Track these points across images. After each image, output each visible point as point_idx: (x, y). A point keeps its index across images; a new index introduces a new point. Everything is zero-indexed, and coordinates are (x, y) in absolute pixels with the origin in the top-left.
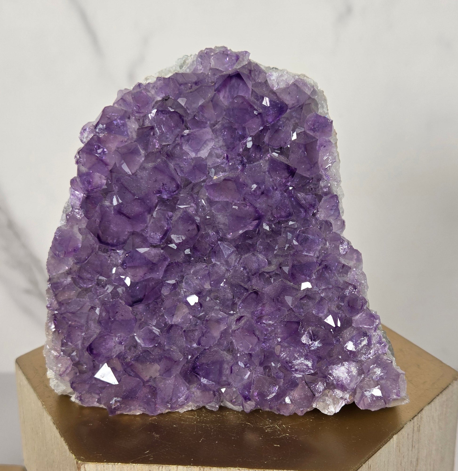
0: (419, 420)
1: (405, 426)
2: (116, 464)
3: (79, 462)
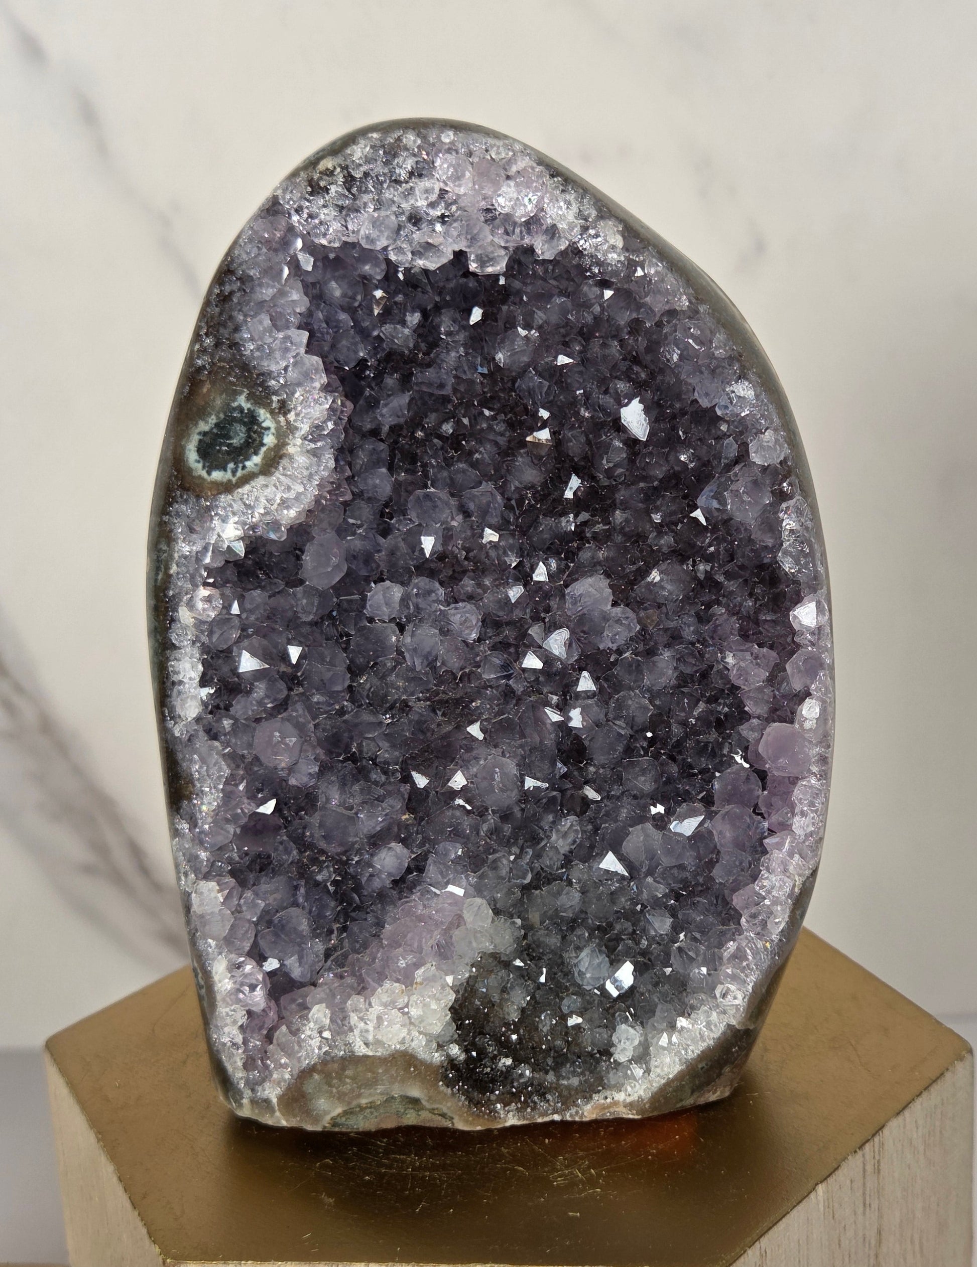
0: (876, 1150)
1: (844, 1165)
2: (243, 1262)
3: (169, 1260)
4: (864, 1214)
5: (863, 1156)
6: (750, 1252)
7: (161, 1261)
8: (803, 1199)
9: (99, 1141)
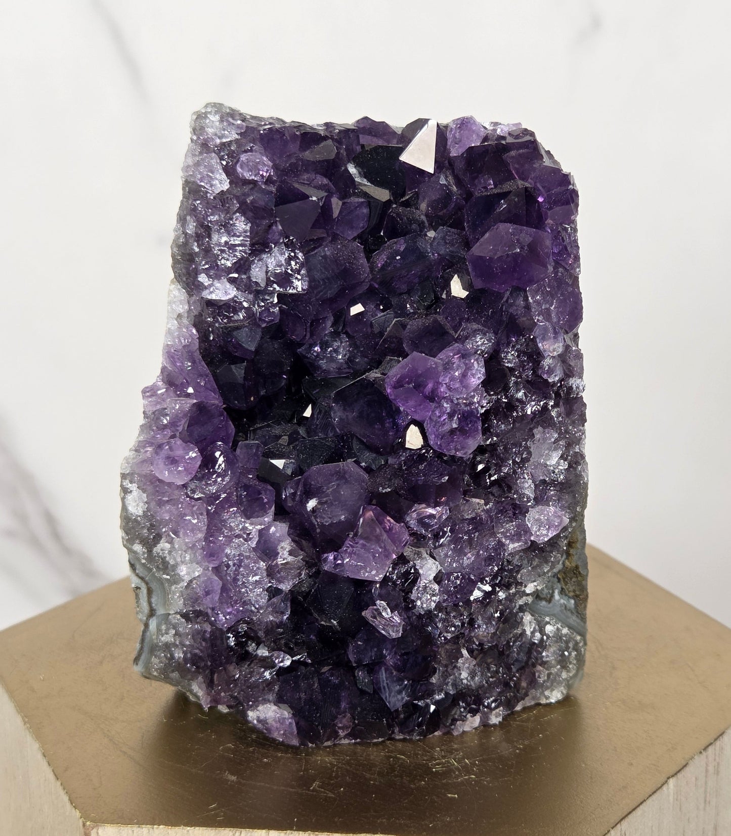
0: (718, 753)
1: (691, 762)
2: (155, 826)
3: (88, 823)
4: (705, 809)
5: (707, 757)
6: (612, 832)
7: (82, 824)
9: (25, 723)
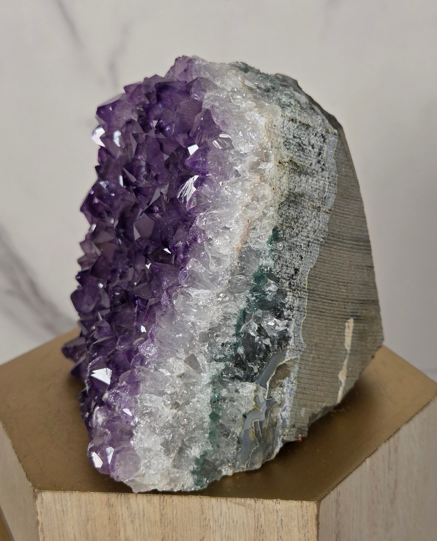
0: (396, 441)
1: (379, 448)
2: (73, 492)
3: (36, 490)
4: (388, 473)
5: (389, 443)
6: (332, 492)
7: (32, 490)
8: (359, 466)
9: (4, 427)
